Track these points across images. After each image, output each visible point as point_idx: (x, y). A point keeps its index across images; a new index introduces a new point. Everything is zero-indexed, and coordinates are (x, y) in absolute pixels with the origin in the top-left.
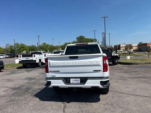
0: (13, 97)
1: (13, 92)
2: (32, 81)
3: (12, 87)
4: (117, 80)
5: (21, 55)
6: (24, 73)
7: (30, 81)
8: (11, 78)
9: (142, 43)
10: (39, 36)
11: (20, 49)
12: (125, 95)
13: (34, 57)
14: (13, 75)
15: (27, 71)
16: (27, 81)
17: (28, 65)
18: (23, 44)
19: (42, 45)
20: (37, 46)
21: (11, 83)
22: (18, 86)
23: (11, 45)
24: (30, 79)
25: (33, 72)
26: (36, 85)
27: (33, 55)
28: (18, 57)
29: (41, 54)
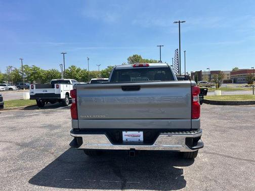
0: (20, 162)
1: (21, 151)
2: (56, 131)
3: (19, 141)
4: (211, 131)
5: (34, 85)
6: (39, 117)
7: (51, 130)
8: (17, 125)
9: (237, 68)
10: (64, 54)
11: (31, 75)
12: (234, 160)
13: (58, 88)
14: (20, 120)
15: (45, 113)
16: (45, 131)
17: (47, 103)
18: (37, 68)
19: (70, 69)
20: (60, 71)
21: (16, 134)
22: (30, 140)
23: (16, 69)
24: (51, 127)
25: (56, 114)
26: (64, 138)
27: (55, 85)
28: (28, 88)
29: (70, 83)
